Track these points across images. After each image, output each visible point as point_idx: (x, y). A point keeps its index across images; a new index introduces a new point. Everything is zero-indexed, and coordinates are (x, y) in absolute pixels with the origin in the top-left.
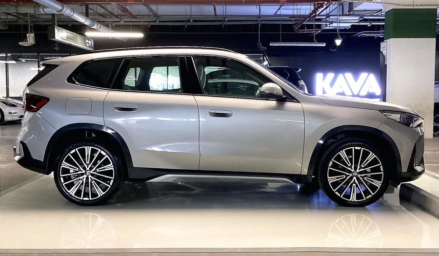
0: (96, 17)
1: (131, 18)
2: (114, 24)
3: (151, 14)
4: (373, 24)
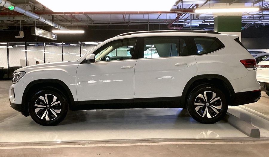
0: (58, 22)
1: (77, 22)
2: (68, 25)
4: (210, 24)
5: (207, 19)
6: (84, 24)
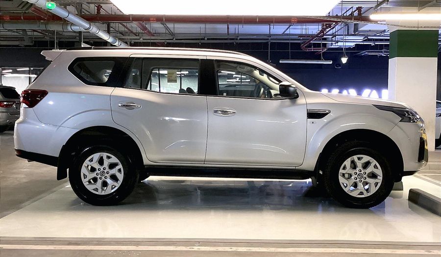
0: (117, 34)
1: (150, 36)
2: (133, 41)
3: (167, 32)
4: (376, 43)
5: (371, 36)
6: (159, 39)
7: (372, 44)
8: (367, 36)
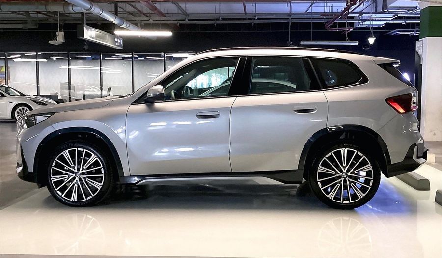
0: (125, 16)
1: (160, 16)
2: (143, 23)
3: (180, 12)
4: (407, 22)
5: (401, 14)
6: (171, 20)
7: (403, 22)
8: (397, 14)
